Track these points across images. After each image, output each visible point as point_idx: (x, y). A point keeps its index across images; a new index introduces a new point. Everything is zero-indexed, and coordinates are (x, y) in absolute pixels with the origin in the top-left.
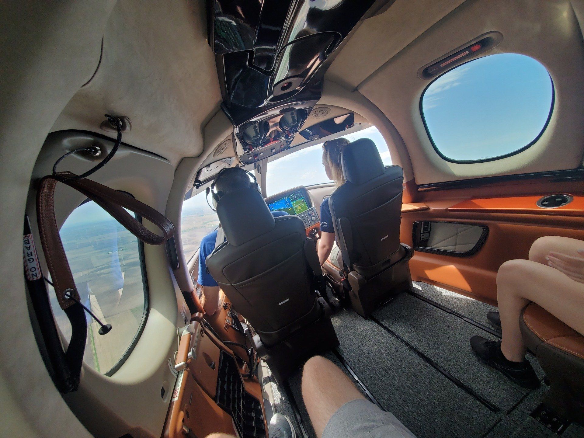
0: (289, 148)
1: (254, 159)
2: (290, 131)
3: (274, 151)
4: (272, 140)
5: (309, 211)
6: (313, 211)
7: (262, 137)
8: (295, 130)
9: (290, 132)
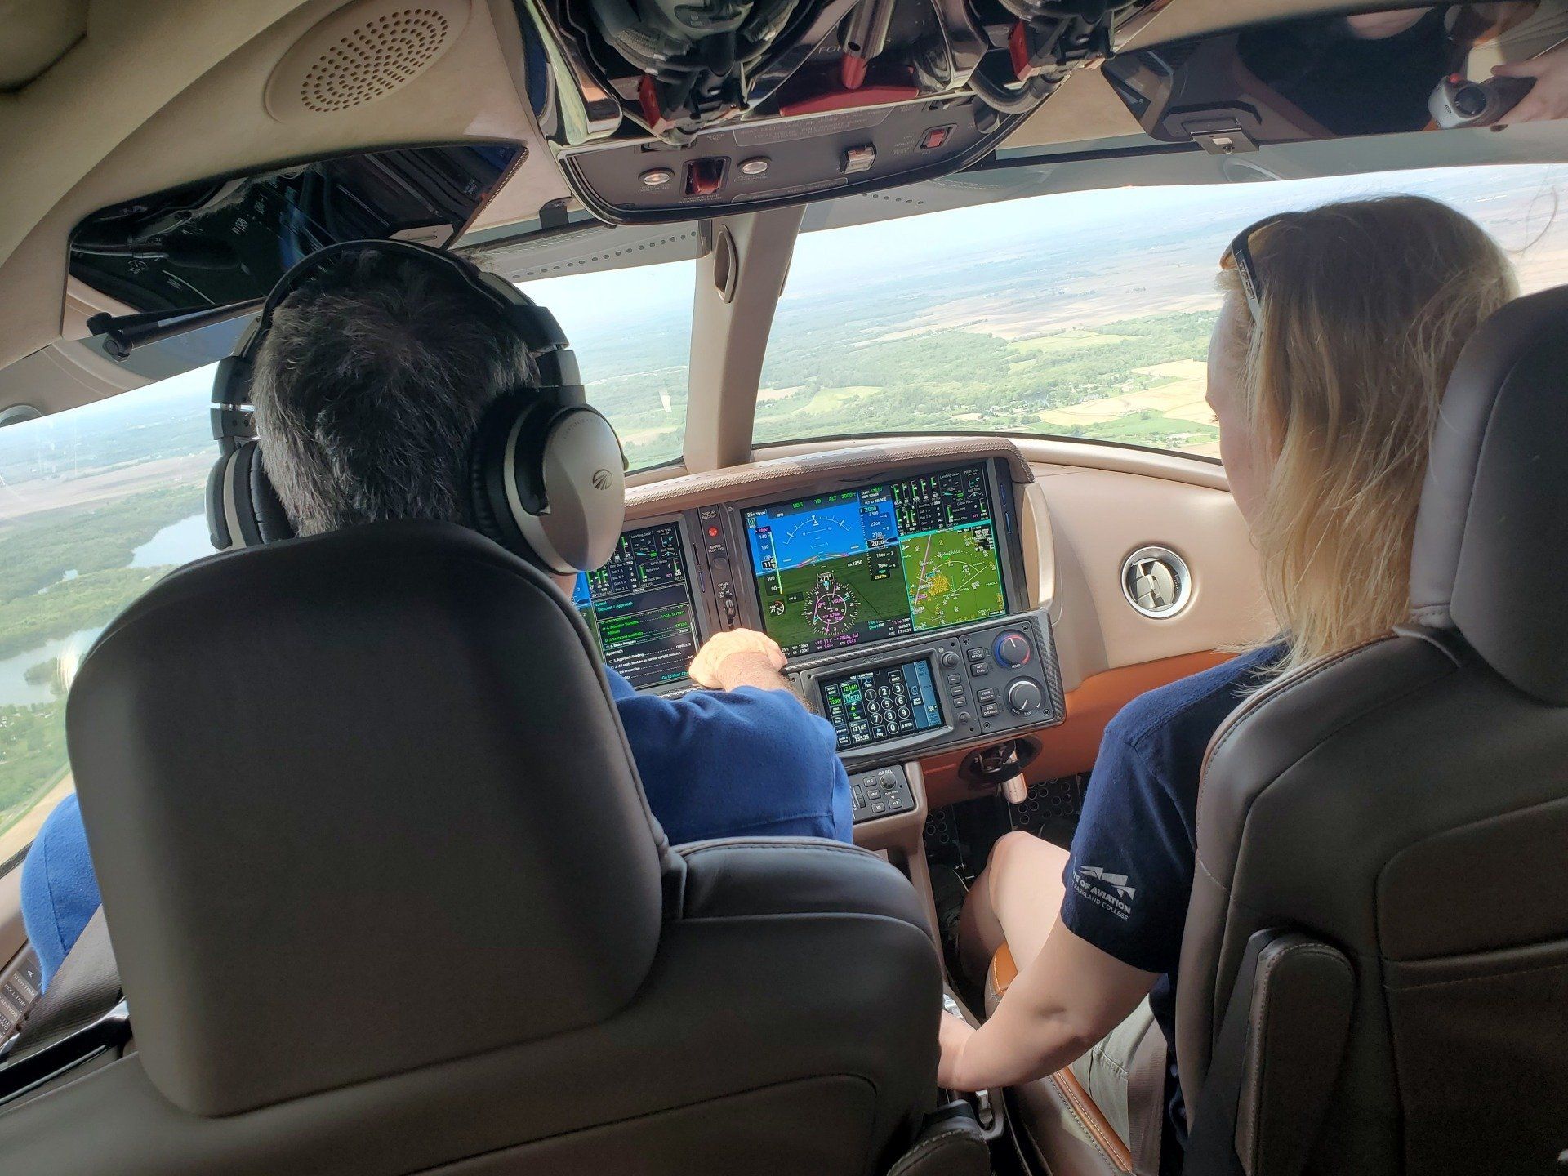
0: (991, 162)
1: (690, 190)
2: (1037, 27)
3: (860, 162)
4: (855, 69)
5: (1007, 628)
6: (1035, 643)
7: (764, 24)
8: (1089, 29)
9: (1033, 43)
